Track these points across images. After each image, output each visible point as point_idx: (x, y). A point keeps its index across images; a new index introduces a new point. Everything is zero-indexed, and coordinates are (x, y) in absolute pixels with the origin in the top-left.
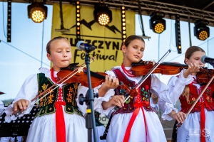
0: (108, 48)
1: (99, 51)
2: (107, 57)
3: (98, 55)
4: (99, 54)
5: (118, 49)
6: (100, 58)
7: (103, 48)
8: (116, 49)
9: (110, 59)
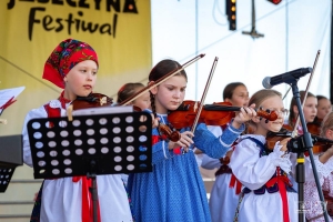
0: (98, 7)
1: (81, 14)
2: (97, 26)
3: (78, 21)
4: (81, 19)
5: (118, 9)
6: (84, 29)
7: (87, 6)
8: (113, 11)
9: (102, 32)
